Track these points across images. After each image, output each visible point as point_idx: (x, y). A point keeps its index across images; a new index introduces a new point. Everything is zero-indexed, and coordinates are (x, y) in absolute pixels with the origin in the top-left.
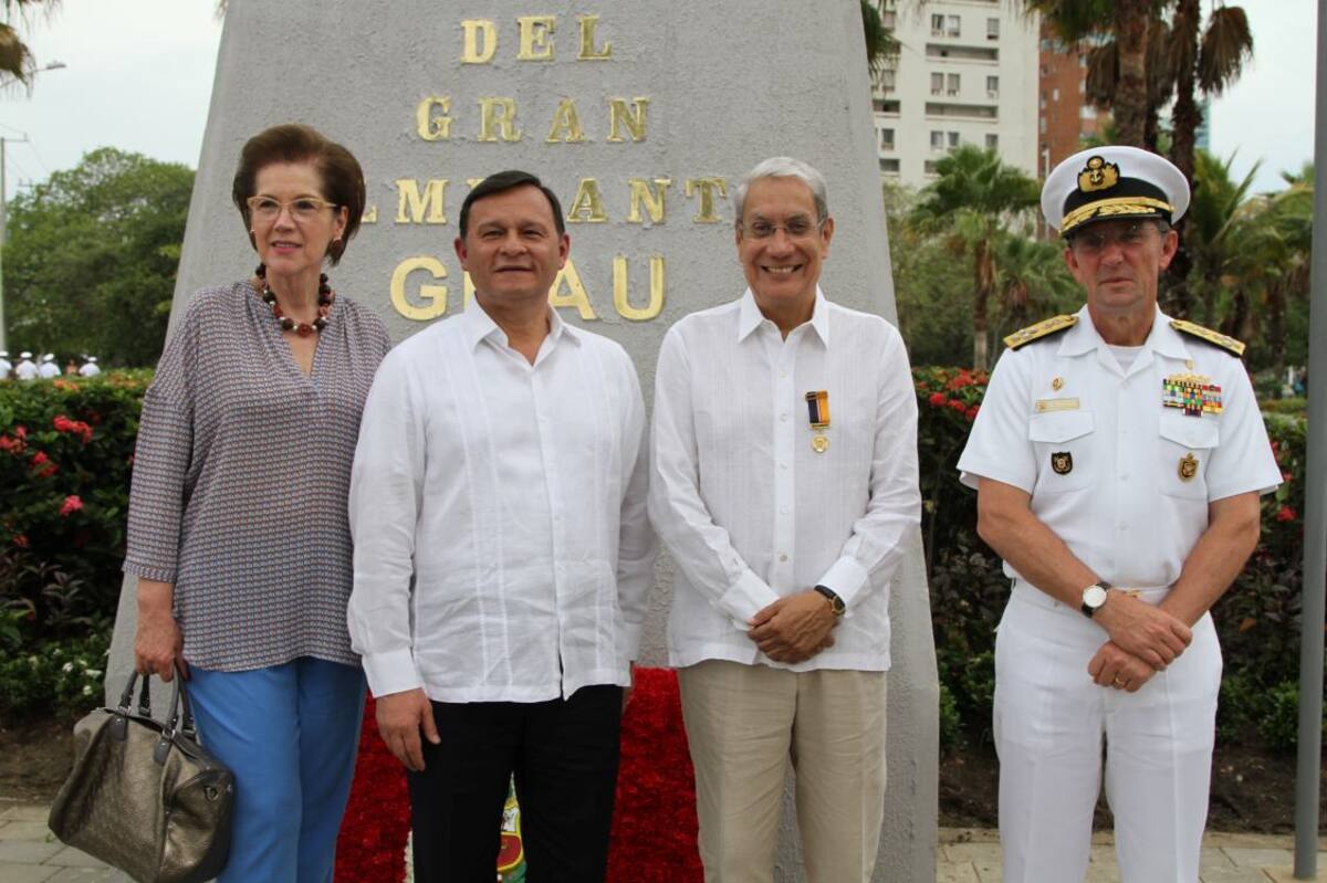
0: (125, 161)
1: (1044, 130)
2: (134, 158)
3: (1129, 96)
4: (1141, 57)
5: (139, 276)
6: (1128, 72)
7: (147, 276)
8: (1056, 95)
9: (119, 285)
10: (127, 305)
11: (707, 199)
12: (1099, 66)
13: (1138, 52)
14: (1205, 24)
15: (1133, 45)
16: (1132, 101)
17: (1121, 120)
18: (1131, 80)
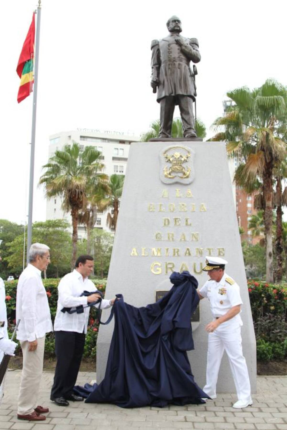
1: (237, 210)
3: (268, 211)
4: (271, 202)
6: (268, 206)
8: (240, 201)
11: (210, 251)
12: (257, 199)
13: (270, 201)
14: (283, 190)
15: (269, 199)
16: (269, 213)
17: (267, 217)
18: (269, 208)
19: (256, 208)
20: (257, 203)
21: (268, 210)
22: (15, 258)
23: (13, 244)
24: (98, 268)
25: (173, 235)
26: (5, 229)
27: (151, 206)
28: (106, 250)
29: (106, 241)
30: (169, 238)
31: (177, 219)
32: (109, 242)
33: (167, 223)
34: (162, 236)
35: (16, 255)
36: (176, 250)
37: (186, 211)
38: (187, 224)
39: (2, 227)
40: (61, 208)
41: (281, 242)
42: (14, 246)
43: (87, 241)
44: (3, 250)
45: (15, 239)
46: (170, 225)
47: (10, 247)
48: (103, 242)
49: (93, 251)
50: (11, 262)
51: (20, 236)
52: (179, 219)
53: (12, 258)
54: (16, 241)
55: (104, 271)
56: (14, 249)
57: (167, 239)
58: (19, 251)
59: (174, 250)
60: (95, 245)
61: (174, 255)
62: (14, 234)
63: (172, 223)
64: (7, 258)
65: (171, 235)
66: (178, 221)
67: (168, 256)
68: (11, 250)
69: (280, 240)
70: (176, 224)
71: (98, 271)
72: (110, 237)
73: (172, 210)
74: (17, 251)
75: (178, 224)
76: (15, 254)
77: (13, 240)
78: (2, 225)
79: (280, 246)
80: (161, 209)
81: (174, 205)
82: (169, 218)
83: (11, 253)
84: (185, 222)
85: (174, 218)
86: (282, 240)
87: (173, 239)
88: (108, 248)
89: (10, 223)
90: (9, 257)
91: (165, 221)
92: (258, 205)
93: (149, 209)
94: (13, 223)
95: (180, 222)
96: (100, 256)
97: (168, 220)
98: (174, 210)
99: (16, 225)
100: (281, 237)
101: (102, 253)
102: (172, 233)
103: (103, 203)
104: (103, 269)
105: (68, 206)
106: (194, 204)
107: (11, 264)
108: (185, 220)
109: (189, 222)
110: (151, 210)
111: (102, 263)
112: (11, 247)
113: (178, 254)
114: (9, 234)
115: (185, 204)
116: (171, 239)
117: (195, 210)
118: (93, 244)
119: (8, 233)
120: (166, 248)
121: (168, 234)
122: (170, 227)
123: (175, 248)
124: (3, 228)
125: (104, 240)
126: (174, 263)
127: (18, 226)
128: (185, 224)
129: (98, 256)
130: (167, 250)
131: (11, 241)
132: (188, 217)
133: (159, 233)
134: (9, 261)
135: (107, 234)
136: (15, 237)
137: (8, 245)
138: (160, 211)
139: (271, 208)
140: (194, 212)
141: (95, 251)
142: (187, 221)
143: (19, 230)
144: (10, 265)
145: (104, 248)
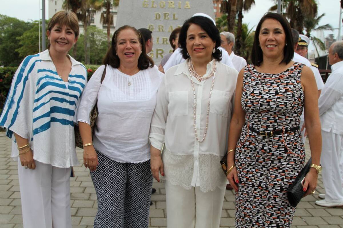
0: (2, 17)
2: (5, 16)
5: (9, 43)
7: (10, 43)
9: (4, 45)
10: (6, 50)
15: (234, 4)
16: (233, 15)
17: (231, 18)
18: (233, 11)
19: (222, 12)
20: (224, 8)
21: (233, 13)
22: (25, 49)
23: (23, 38)
24: (93, 58)
25: (162, 27)
26: (15, 25)
27: (146, 3)
28: (99, 43)
29: (100, 37)
30: (159, 29)
31: (166, 14)
32: (102, 37)
33: (158, 17)
34: (154, 27)
35: (26, 47)
36: (165, 40)
37: (174, 8)
38: (174, 19)
39: (11, 24)
40: (62, 8)
41: (240, 40)
42: (23, 40)
43: (84, 36)
44: (14, 43)
45: (24, 34)
46: (160, 19)
47: (19, 40)
48: (97, 37)
49: (89, 44)
50: (21, 53)
51: (28, 31)
52: (168, 14)
53: (22, 50)
54: (25, 35)
55: (98, 60)
56: (24, 42)
57: (158, 30)
58: (28, 44)
59: (164, 39)
60: (90, 39)
61: (163, 43)
62: (23, 30)
63: (162, 17)
64: (18, 49)
65: (161, 27)
66: (167, 16)
67: (159, 44)
68: (21, 43)
69: (239, 38)
70: (165, 18)
71: (93, 60)
72: (103, 33)
73: (162, 6)
74: (26, 44)
75: (167, 18)
76: (24, 46)
77: (22, 35)
78: (12, 22)
79: (239, 43)
80: (153, 5)
81: (164, 2)
82: (160, 13)
83: (21, 46)
84: (173, 17)
85: (164, 13)
86: (241, 38)
87: (162, 30)
88: (101, 42)
89: (18, 21)
90: (19, 49)
91: (156, 15)
92: (224, 9)
93: (144, 5)
94: (21, 21)
95: (168, 16)
96: (94, 48)
97: (159, 14)
98: (164, 6)
99: (23, 22)
100: (240, 36)
101: (96, 46)
102: (162, 25)
103: (97, 4)
104: (97, 59)
105: (69, 6)
106: (180, 2)
107: (22, 55)
108: (173, 15)
109: (176, 16)
110: (145, 6)
111: (96, 54)
112: (21, 41)
113: (166, 42)
114: (18, 30)
115: (173, 2)
116: (161, 30)
117: (181, 7)
118: (89, 39)
119: (17, 28)
120: (157, 37)
121: (159, 26)
122: (160, 20)
123: (164, 38)
124: (13, 25)
125: (97, 35)
126: (163, 49)
127: (26, 24)
128: (172, 19)
129: (93, 48)
130: (158, 38)
131: (20, 36)
132: (175, 13)
133: (151, 25)
134: (19, 52)
135: (100, 31)
136: (24, 33)
137: (18, 39)
138: (153, 7)
139: (235, 11)
140: (180, 8)
141: (90, 45)
142: (174, 16)
143: (26, 26)
144: (20, 55)
145: (97, 42)
